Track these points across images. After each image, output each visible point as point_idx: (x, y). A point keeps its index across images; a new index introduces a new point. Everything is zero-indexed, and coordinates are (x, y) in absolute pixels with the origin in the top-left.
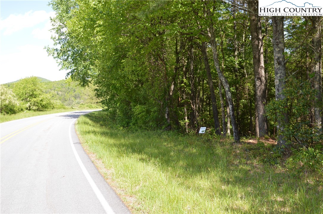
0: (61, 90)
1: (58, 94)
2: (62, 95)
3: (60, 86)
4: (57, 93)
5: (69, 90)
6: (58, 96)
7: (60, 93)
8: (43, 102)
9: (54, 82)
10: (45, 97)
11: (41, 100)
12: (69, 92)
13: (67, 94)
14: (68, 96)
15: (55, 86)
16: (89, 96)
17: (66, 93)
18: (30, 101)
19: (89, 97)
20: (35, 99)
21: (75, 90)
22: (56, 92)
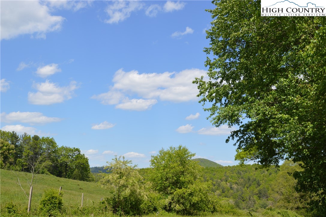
0: (237, 181)
1: (231, 188)
2: (238, 191)
3: (235, 174)
4: (231, 185)
5: (250, 182)
6: (231, 191)
7: (235, 186)
8: (194, 197)
9: (226, 167)
10: (198, 188)
11: (191, 194)
12: (250, 185)
13: (246, 188)
14: (247, 193)
15: (228, 174)
16: (282, 194)
17: (244, 187)
18: (171, 193)
19: (282, 197)
20: (179, 191)
21: (259, 182)
22: (229, 184)
